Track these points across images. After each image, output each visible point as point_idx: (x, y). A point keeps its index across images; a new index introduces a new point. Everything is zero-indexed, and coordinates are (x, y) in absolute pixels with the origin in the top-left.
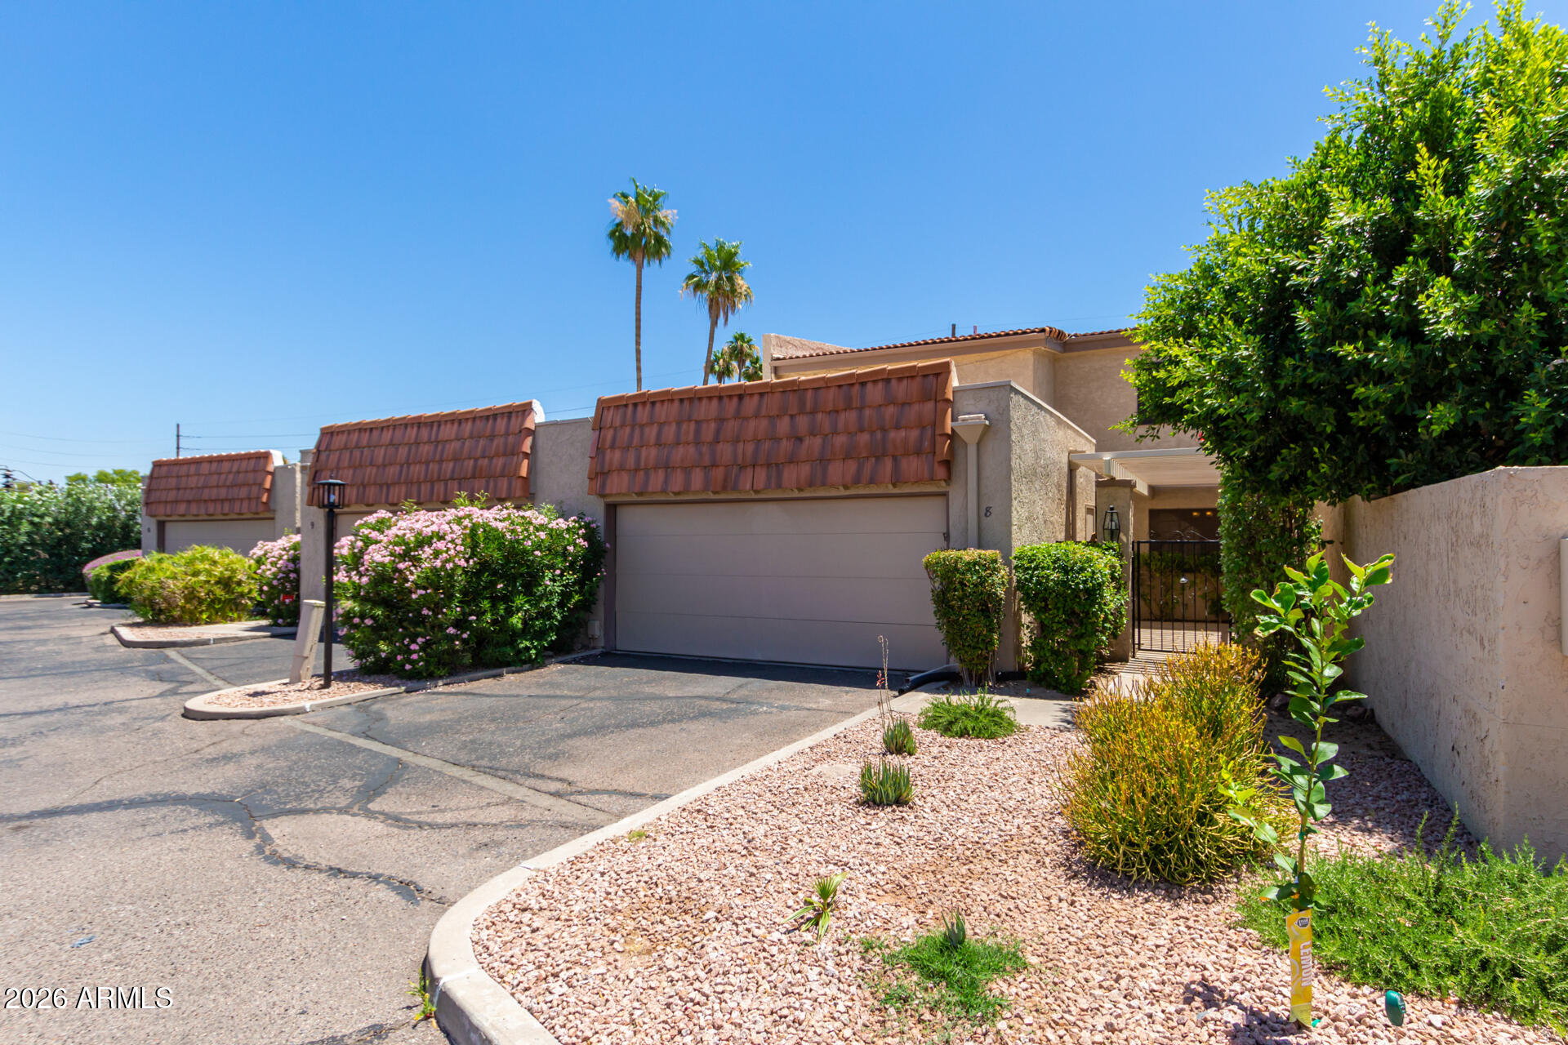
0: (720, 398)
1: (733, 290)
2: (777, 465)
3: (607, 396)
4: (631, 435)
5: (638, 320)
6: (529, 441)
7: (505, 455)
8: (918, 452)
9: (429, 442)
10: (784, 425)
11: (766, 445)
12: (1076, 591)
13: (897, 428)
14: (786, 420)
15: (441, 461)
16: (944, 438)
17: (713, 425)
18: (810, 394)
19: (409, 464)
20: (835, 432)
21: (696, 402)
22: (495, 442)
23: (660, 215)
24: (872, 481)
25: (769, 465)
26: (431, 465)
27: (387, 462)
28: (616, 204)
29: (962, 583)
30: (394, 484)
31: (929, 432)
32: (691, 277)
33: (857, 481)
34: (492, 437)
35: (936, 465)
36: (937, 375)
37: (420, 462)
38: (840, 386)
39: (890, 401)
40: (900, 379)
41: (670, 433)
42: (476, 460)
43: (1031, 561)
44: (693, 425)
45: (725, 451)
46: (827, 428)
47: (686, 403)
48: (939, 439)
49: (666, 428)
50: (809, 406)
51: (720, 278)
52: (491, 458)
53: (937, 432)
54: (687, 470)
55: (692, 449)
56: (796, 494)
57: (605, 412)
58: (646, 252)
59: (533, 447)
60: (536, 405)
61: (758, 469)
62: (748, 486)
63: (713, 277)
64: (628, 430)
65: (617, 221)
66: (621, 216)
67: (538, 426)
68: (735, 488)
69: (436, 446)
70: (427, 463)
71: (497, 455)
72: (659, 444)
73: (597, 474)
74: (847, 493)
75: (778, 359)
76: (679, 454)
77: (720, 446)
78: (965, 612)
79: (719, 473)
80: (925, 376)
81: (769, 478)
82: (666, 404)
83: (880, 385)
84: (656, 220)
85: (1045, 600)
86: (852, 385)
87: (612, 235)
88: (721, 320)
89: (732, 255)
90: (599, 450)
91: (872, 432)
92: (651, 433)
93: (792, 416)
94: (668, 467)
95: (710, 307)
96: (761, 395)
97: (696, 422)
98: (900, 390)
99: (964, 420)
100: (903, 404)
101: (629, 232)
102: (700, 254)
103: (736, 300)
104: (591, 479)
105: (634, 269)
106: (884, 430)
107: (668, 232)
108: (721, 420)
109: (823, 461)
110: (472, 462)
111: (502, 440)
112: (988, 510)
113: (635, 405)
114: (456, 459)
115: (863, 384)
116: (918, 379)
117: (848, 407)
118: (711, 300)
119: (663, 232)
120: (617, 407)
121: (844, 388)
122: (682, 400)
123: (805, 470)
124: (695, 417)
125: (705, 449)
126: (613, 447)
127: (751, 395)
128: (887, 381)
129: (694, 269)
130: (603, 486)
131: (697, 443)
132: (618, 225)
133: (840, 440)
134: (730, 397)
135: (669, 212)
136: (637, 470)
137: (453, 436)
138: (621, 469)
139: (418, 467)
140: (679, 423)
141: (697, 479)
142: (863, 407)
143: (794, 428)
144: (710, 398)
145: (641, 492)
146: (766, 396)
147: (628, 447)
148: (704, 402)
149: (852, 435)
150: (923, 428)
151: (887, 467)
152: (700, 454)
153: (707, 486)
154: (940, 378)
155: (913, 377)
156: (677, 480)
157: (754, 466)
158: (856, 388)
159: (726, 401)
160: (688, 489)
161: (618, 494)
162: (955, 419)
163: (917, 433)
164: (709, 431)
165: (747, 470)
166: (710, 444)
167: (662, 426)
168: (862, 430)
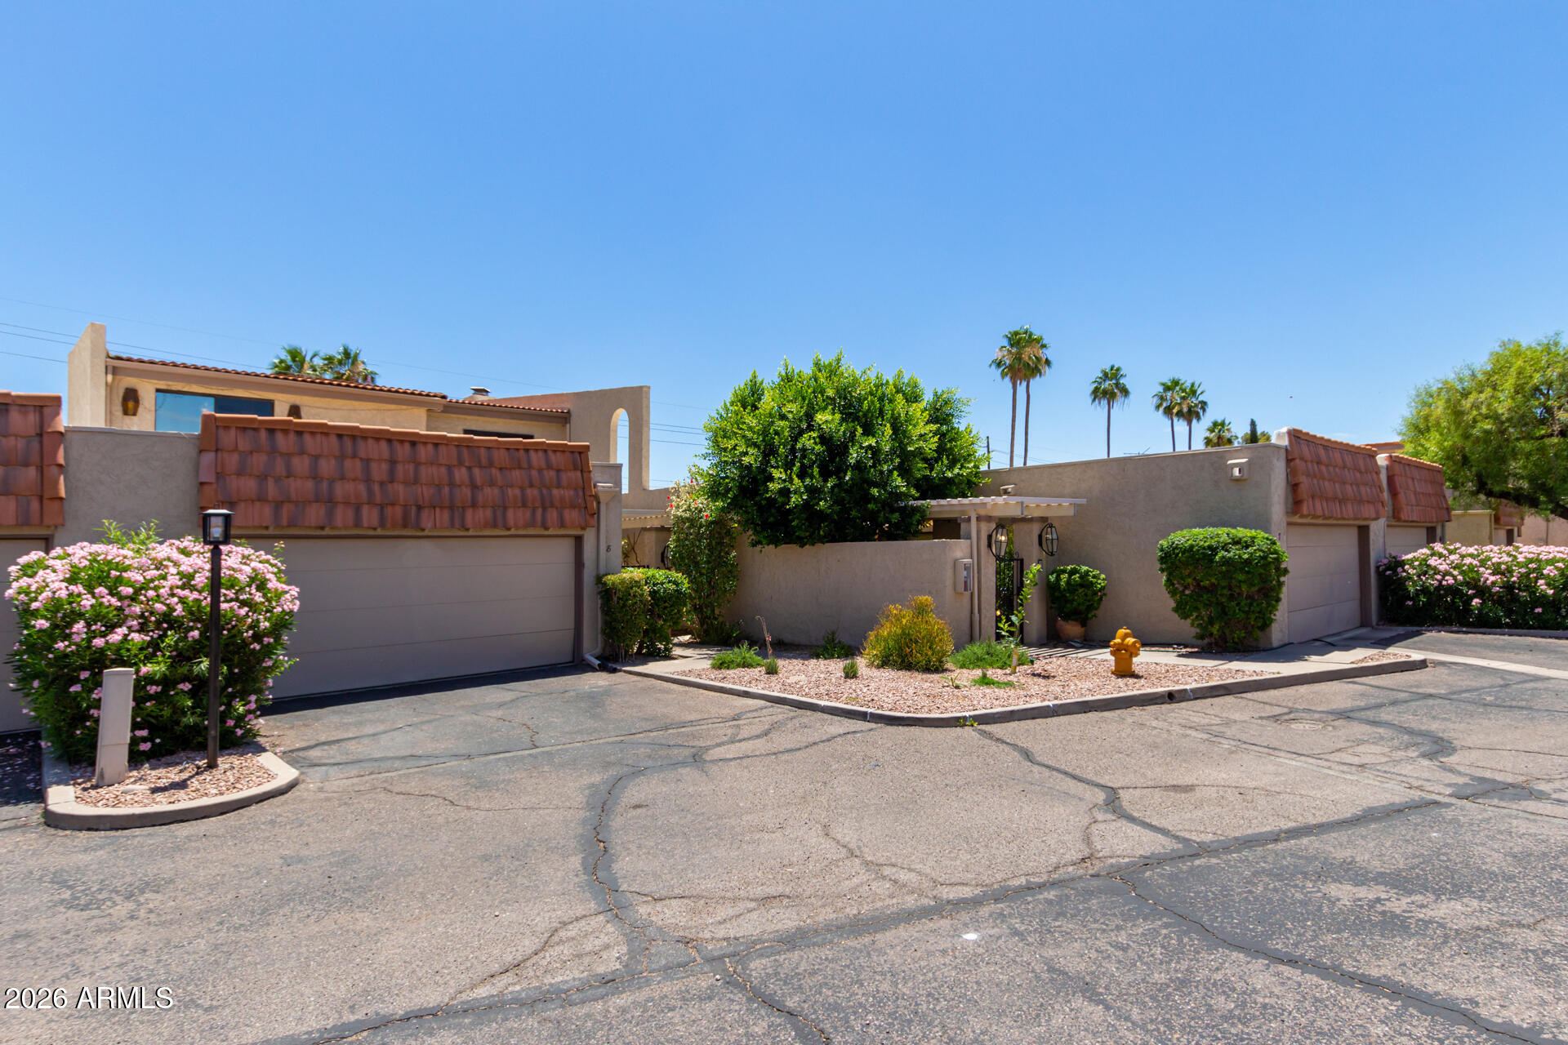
0: (390, 441)
2: (458, 508)
3: (219, 415)
4: (270, 464)
6: (62, 450)
8: (574, 506)
10: (461, 474)
11: (447, 490)
13: (558, 487)
14: (464, 470)
16: (591, 498)
17: (384, 466)
18: (480, 451)
20: (509, 485)
21: (360, 441)
24: (542, 525)
25: (450, 508)
31: (581, 493)
33: (532, 524)
35: (588, 516)
36: (580, 453)
38: (508, 449)
39: (549, 467)
40: (554, 452)
41: (328, 466)
44: (358, 463)
45: (400, 491)
46: (500, 481)
47: (348, 441)
48: (588, 499)
49: (322, 462)
53: (588, 493)
54: (356, 507)
57: (222, 433)
60: (66, 404)
61: (438, 511)
62: (430, 525)
64: (262, 458)
67: (72, 430)
68: (416, 526)
73: (219, 502)
76: (340, 489)
77: (395, 486)
79: (395, 512)
80: (573, 452)
81: (451, 520)
82: (319, 437)
90: (220, 475)
91: (539, 489)
93: (469, 468)
96: (436, 445)
97: (362, 459)
98: (555, 459)
99: (601, 487)
100: (559, 471)
106: (547, 488)
109: (502, 507)
112: (609, 547)
117: (517, 467)
120: (241, 429)
121: (512, 452)
125: (376, 487)
126: (240, 473)
128: (545, 451)
131: (366, 479)
133: (513, 492)
134: (402, 442)
136: (282, 502)
140: (341, 457)
141: (369, 515)
142: (530, 467)
143: (471, 478)
144: (377, 439)
145: (289, 526)
146: (440, 447)
147: (266, 476)
148: (370, 441)
149: (522, 489)
150: (575, 489)
151: (552, 515)
152: (370, 492)
153: (382, 523)
154: (583, 456)
155: (563, 451)
156: (343, 516)
157: (434, 507)
158: (522, 452)
159: (397, 446)
160: (357, 524)
161: (255, 527)
162: (595, 486)
163: (572, 492)
164: (379, 471)
165: (426, 510)
166: (382, 484)
167: (316, 458)
168: (531, 486)
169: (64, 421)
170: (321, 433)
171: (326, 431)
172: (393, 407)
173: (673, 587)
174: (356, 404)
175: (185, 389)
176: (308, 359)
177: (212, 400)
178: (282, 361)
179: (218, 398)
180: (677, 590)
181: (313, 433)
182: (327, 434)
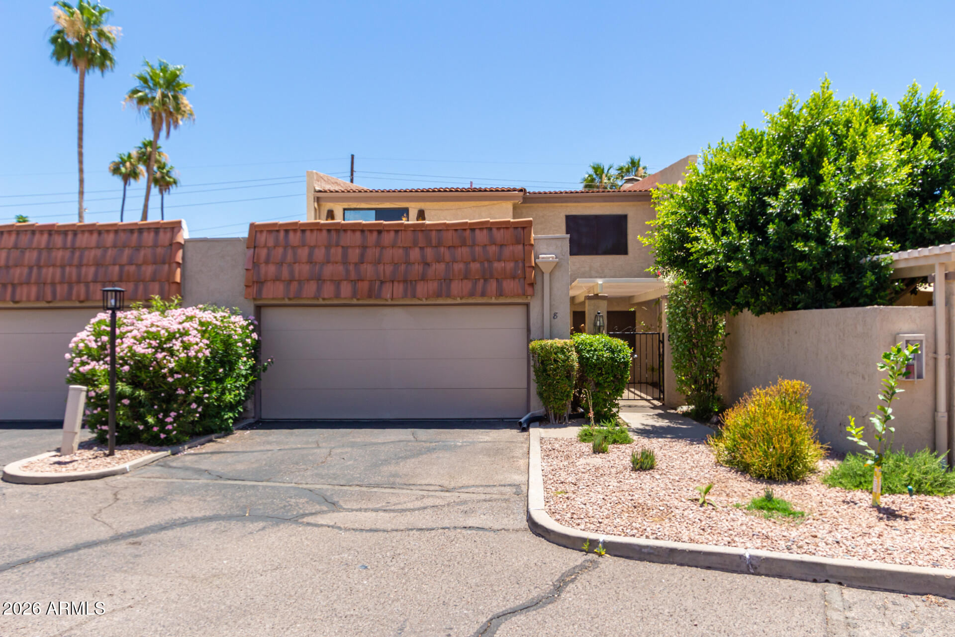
0: (362, 231)
1: (178, 108)
2: (411, 281)
3: (258, 223)
4: (285, 255)
5: (81, 125)
6: (180, 253)
7: (155, 263)
8: (514, 277)
9: (64, 248)
10: (415, 254)
11: (403, 267)
12: (619, 363)
13: (499, 260)
14: (417, 250)
15: (80, 266)
16: (531, 269)
17: (357, 251)
18: (434, 234)
19: (40, 267)
20: (454, 261)
21: (342, 233)
22: (142, 253)
23: (106, 28)
24: (483, 295)
25: (405, 281)
26: (68, 269)
27: (11, 263)
28: (58, 11)
29: (555, 361)
30: (21, 284)
31: (521, 265)
32: (136, 91)
33: (472, 294)
34: (138, 248)
35: (526, 285)
36: (524, 228)
37: (54, 266)
38: (456, 230)
39: (493, 242)
40: (499, 229)
41: (320, 254)
42: (122, 266)
43: (592, 346)
44: (340, 250)
45: (368, 270)
46: (447, 257)
47: (334, 234)
48: (527, 270)
49: (316, 251)
50: (434, 242)
51: (164, 96)
52: (139, 266)
53: (527, 265)
54: (337, 283)
55: (341, 268)
56: (424, 302)
57: (258, 235)
58: (91, 62)
59: (183, 258)
60: (184, 225)
61: (396, 284)
62: (389, 296)
63: (158, 95)
64: (280, 250)
65: (58, 28)
66: (63, 24)
67: (186, 241)
68: (378, 297)
69: (73, 253)
70: (63, 267)
71: (145, 262)
72: (310, 261)
73: (254, 282)
74: (464, 301)
75: (320, 191)
76: (328, 270)
77: (365, 266)
78: (558, 377)
79: (364, 286)
80: (516, 228)
81: (405, 291)
82: (315, 232)
83: (485, 231)
84: (101, 34)
85: (600, 369)
86: (465, 230)
87: (54, 41)
88: (163, 133)
89: (175, 76)
90: (255, 263)
91: (482, 263)
92: (303, 253)
93: (422, 248)
94: (319, 279)
95: (154, 121)
96: (397, 231)
97: (343, 247)
98: (499, 235)
99: (543, 258)
100: (501, 246)
101: (72, 40)
102: (145, 71)
103: (180, 117)
104: (247, 286)
105: (77, 76)
106: (489, 261)
107: (113, 47)
108: (364, 247)
109: (447, 280)
110: (117, 268)
111: (149, 251)
112: (555, 314)
113: (287, 231)
114: (98, 264)
115: (473, 230)
116: (511, 230)
117: (463, 244)
118: (154, 114)
119: (106, 45)
120: (270, 232)
121: (459, 232)
122: (329, 231)
123: (433, 286)
124: (342, 243)
125: (351, 268)
126: (267, 262)
127: (388, 231)
128: (490, 229)
129: (137, 84)
130: (260, 292)
131: (345, 262)
132: (59, 32)
133: (458, 267)
134: (371, 231)
135: (114, 28)
136: (291, 281)
137: (93, 244)
138: (277, 279)
139: (51, 270)
140: (328, 247)
141: (346, 289)
142: (474, 245)
143: (423, 256)
144: (354, 231)
145: (294, 298)
146: (400, 233)
147: (282, 263)
148: (349, 233)
149: (467, 263)
150: (516, 262)
151: (493, 286)
152: (348, 271)
153: (354, 295)
154: (526, 231)
155: (507, 228)
156: (328, 290)
157: (393, 282)
158: (468, 232)
159: (367, 234)
160: (337, 296)
161: (273, 299)
162: (537, 257)
163: (512, 264)
164: (354, 255)
165: (388, 284)
166: (356, 264)
167: (312, 248)
168: (474, 260)
169: (185, 234)
170: (317, 229)
171: (319, 228)
172: (487, 203)
173: (607, 354)
174: (461, 204)
175: (358, 207)
176: (606, 171)
177: (374, 212)
178: (590, 176)
179: (377, 210)
180: (612, 358)
181: (312, 230)
182: (321, 230)
